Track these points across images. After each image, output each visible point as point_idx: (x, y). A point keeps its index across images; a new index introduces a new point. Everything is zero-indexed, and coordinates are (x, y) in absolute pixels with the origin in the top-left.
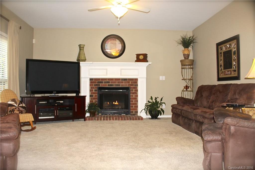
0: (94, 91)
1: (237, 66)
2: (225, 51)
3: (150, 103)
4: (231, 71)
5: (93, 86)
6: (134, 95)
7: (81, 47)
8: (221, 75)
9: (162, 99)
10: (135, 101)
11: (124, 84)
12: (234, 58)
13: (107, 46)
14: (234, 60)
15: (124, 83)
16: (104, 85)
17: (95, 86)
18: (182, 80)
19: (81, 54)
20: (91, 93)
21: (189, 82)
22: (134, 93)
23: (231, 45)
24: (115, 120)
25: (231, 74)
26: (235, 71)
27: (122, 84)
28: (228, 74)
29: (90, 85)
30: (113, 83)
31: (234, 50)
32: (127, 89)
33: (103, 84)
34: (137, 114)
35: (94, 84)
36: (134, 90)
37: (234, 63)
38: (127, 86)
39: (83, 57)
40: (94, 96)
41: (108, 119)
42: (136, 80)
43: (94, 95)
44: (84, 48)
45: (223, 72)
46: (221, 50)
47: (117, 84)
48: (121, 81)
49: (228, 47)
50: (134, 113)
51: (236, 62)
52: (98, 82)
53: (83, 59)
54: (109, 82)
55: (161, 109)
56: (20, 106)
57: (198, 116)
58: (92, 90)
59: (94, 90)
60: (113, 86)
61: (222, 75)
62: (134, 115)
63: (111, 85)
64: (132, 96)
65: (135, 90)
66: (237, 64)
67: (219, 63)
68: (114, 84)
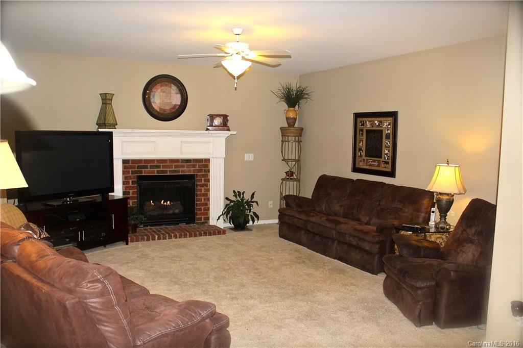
0: (131, 184)
1: (390, 157)
2: (370, 129)
3: (232, 204)
4: (379, 162)
5: (129, 174)
6: (203, 188)
7: (106, 99)
8: (359, 163)
9: (254, 196)
10: (204, 199)
11: (185, 169)
12: (387, 144)
13: (154, 96)
14: (386, 147)
15: (187, 167)
16: (149, 172)
17: (132, 174)
18: (282, 160)
19: (108, 112)
20: (126, 188)
21: (295, 165)
22: (202, 186)
23: (381, 123)
24: (179, 238)
25: (379, 166)
26: (387, 163)
27: (182, 169)
28: (373, 165)
29: (124, 173)
30: (166, 168)
31: (387, 132)
32: (191, 177)
33: (147, 170)
34: (207, 222)
35: (130, 170)
36: (203, 179)
37: (387, 152)
38: (191, 172)
39: (111, 118)
40: (131, 194)
41: (166, 237)
42: (208, 161)
43: (131, 191)
44: (111, 100)
45: (364, 160)
46: (363, 125)
47: (174, 169)
48: (180, 164)
49: (376, 124)
50: (203, 221)
51: (391, 151)
52: (138, 167)
53: (112, 122)
54: (158, 167)
55: (254, 213)
56: (42, 237)
57: (347, 235)
58: (128, 183)
59: (131, 181)
60: (167, 173)
61: (361, 164)
62: (203, 223)
63: (163, 172)
64: (199, 190)
65: (205, 180)
66: (391, 154)
67: (357, 146)
68: (169, 169)
